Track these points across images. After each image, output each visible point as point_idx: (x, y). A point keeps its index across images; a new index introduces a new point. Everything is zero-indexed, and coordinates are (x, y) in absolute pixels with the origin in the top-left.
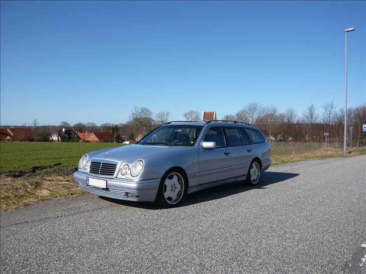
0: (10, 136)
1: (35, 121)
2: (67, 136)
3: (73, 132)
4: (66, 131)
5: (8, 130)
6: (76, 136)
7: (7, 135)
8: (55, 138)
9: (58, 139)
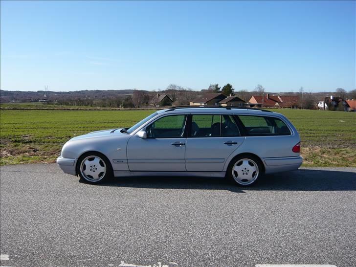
0: (279, 102)
1: (302, 88)
2: (334, 103)
3: (341, 100)
4: (334, 98)
5: (279, 97)
6: (344, 103)
7: (277, 102)
8: (321, 105)
9: (324, 106)
